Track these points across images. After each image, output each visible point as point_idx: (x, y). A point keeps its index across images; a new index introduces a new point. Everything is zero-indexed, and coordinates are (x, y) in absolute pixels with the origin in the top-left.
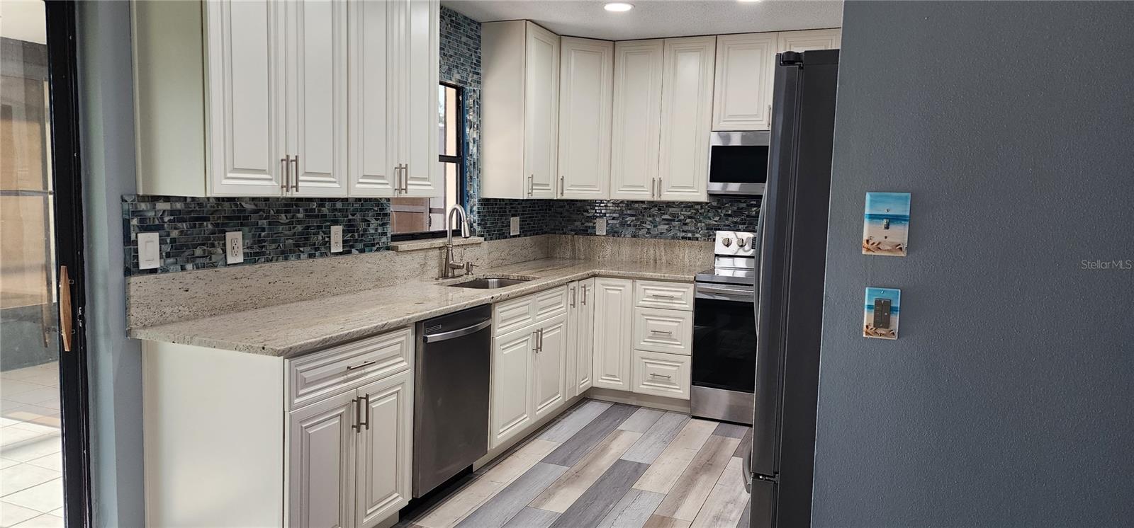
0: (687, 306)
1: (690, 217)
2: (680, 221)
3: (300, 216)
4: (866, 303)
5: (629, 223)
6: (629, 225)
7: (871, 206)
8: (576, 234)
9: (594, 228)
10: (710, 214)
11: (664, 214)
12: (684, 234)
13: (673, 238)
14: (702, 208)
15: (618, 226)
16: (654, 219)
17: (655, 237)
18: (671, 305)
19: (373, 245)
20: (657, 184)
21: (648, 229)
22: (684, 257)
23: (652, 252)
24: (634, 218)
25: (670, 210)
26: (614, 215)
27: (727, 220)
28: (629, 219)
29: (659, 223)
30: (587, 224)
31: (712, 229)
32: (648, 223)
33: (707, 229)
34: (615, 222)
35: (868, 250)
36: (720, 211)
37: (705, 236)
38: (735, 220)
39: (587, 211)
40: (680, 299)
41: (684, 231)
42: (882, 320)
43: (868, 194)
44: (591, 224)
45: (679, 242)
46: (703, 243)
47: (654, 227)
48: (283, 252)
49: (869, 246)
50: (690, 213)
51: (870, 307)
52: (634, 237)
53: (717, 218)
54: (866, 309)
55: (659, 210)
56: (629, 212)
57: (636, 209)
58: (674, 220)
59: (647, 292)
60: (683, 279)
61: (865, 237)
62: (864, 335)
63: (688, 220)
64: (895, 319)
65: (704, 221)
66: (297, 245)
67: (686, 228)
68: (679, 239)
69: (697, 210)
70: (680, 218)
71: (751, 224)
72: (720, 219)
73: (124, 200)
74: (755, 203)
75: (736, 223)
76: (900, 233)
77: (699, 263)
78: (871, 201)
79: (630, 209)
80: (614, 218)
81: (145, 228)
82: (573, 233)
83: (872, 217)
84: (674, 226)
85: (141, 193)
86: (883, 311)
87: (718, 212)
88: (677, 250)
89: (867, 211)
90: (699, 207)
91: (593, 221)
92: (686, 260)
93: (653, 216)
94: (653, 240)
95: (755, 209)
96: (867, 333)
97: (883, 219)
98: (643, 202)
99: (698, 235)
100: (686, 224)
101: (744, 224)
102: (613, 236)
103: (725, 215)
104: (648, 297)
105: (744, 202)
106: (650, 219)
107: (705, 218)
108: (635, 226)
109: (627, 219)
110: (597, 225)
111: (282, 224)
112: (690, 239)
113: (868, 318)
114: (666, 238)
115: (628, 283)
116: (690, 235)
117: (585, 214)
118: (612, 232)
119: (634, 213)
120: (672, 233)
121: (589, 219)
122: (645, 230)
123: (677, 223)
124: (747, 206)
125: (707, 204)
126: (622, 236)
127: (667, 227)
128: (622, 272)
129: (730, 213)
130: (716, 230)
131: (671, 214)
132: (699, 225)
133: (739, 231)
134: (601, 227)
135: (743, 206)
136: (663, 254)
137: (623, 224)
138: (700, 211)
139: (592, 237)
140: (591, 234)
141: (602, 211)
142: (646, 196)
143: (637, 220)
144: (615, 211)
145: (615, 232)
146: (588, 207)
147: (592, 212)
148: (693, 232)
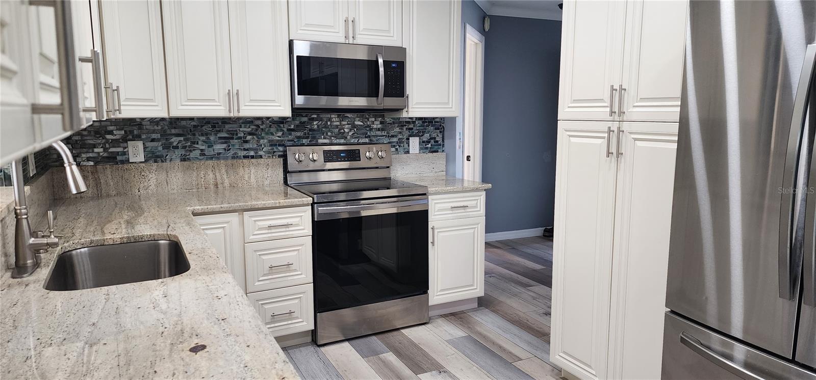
0: (306, 231)
1: (250, 134)
2: (240, 138)
5: (175, 144)
6: (176, 147)
8: (97, 163)
9: (124, 153)
10: (272, 130)
11: (219, 131)
12: (245, 153)
13: (233, 158)
14: (263, 123)
15: (160, 148)
16: (208, 138)
17: (211, 158)
18: (287, 233)
20: (232, 97)
21: (202, 150)
22: (249, 178)
23: (211, 176)
24: (182, 138)
25: (227, 126)
26: (154, 136)
27: (290, 134)
28: (175, 140)
29: (215, 143)
30: (112, 150)
31: (275, 145)
32: (200, 143)
33: (271, 145)
34: (155, 144)
36: (282, 125)
37: (269, 153)
38: (298, 134)
39: (111, 133)
40: (297, 225)
41: (245, 150)
44: (121, 150)
45: (242, 162)
46: (270, 160)
47: (209, 147)
50: (250, 129)
52: (184, 160)
53: (280, 134)
55: (214, 127)
56: (173, 131)
57: (184, 127)
58: (232, 138)
59: (257, 223)
63: (249, 138)
65: (266, 137)
67: (247, 146)
68: (240, 159)
69: (258, 126)
70: (239, 135)
71: (314, 137)
72: (283, 134)
74: (315, 116)
75: (299, 138)
77: (267, 182)
79: (175, 128)
80: (153, 140)
82: (93, 163)
84: (233, 145)
87: (280, 127)
88: (241, 171)
90: (259, 122)
91: (122, 145)
92: (253, 180)
93: (207, 134)
94: (210, 162)
95: (317, 122)
98: (192, 119)
99: (261, 153)
100: (246, 142)
101: (307, 138)
102: (156, 162)
103: (289, 130)
104: (260, 229)
105: (306, 116)
106: (204, 138)
107: (267, 134)
108: (184, 147)
109: (172, 140)
110: (130, 150)
112: (252, 157)
114: (226, 158)
115: (234, 218)
116: (252, 153)
117: (109, 137)
118: (153, 157)
119: (181, 132)
120: (232, 152)
121: (115, 143)
122: (197, 152)
123: (236, 141)
124: (309, 119)
125: (268, 118)
126: (168, 161)
127: (224, 146)
128: (225, 206)
129: (292, 127)
130: (280, 145)
131: (228, 132)
132: (262, 141)
133: (303, 145)
134: (136, 151)
135: (305, 119)
136: (225, 176)
137: (167, 147)
138: (261, 127)
139: (126, 166)
140: (123, 162)
141: (135, 132)
142: (218, 110)
143: (186, 140)
144: (154, 132)
145: (158, 157)
146: (111, 128)
147: (119, 134)
148: (256, 150)
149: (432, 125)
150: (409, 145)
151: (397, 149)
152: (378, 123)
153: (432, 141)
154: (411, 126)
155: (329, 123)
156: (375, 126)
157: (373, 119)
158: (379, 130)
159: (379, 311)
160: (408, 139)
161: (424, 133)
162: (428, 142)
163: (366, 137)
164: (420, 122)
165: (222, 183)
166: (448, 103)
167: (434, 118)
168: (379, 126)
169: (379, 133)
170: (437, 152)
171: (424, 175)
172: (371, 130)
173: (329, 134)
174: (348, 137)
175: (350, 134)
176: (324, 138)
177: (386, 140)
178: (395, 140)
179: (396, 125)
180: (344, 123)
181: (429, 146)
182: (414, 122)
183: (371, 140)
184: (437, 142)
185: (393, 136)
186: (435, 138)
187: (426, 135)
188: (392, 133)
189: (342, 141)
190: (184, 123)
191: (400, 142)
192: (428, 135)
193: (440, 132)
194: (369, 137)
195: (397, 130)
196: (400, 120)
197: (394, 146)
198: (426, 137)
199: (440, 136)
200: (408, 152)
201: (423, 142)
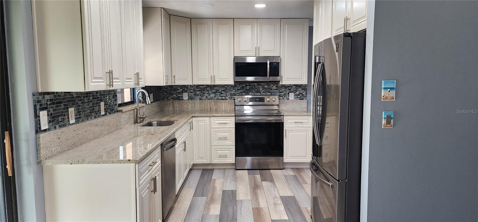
0: (232, 126)
1: (223, 91)
2: (219, 92)
3: (91, 98)
4: (383, 117)
5: (198, 94)
6: (198, 95)
7: (384, 85)
8: (174, 100)
9: (182, 97)
10: (231, 89)
11: (213, 89)
12: (221, 98)
13: (217, 99)
14: (228, 87)
15: (193, 95)
17: (210, 99)
18: (226, 126)
19: (113, 110)
20: (213, 78)
21: (206, 96)
23: (209, 105)
24: (200, 92)
25: (215, 88)
26: (191, 91)
27: (238, 91)
28: (198, 93)
29: (211, 94)
30: (178, 95)
31: (232, 95)
32: (206, 94)
33: (231, 95)
34: (191, 94)
35: (384, 99)
36: (235, 88)
37: (230, 98)
39: (178, 90)
40: (230, 123)
41: (221, 96)
42: (388, 122)
43: (383, 81)
44: (181, 95)
45: (220, 101)
46: (230, 101)
47: (209, 95)
48: (87, 116)
49: (384, 98)
50: (223, 89)
51: (385, 118)
52: (201, 100)
53: (234, 91)
54: (383, 119)
55: (211, 88)
56: (197, 89)
57: (201, 88)
58: (217, 92)
59: (216, 121)
60: (231, 116)
61: (383, 95)
62: (383, 127)
63: (223, 92)
64: (392, 121)
66: (91, 113)
67: (222, 95)
71: (247, 92)
73: (34, 95)
74: (248, 84)
75: (241, 92)
76: (393, 93)
77: (228, 109)
78: (384, 83)
79: (198, 88)
80: (191, 92)
81: (42, 109)
82: (173, 100)
83: (385, 88)
84: (217, 95)
85: (40, 91)
86: (388, 118)
88: (219, 104)
89: (383, 87)
90: (227, 86)
91: (181, 94)
92: (223, 108)
93: (208, 91)
94: (209, 101)
95: (249, 86)
96: (384, 127)
97: (388, 89)
98: (203, 85)
99: (227, 98)
100: (222, 94)
101: (245, 92)
102: (191, 100)
103: (237, 89)
104: (216, 124)
105: (244, 84)
106: (207, 92)
107: (229, 91)
108: (201, 95)
109: (197, 93)
110: (184, 95)
111: (86, 103)
112: (224, 99)
113: (384, 122)
114: (214, 100)
115: (207, 119)
116: (224, 98)
117: (177, 91)
118: (191, 98)
119: (200, 90)
120: (216, 97)
121: (179, 93)
122: (205, 97)
123: (218, 93)
124: (246, 85)
125: (230, 85)
126: (195, 99)
127: (214, 95)
128: (205, 115)
129: (239, 88)
130: (234, 95)
131: (215, 90)
132: (227, 93)
133: (243, 95)
134: (185, 96)
135: (244, 85)
136: (213, 106)
137: (195, 95)
138: (227, 88)
139: (182, 101)
140: (181, 100)
141: (186, 90)
142: (209, 83)
143: (201, 93)
144: (191, 90)
145: (192, 98)
146: (179, 88)
147: (181, 90)
148: (225, 97)
149: (301, 88)
150: (289, 96)
151: (283, 98)
152: (275, 87)
153: (301, 95)
154: (290, 88)
155: (253, 87)
156: (273, 88)
157: (273, 85)
158: (275, 89)
159: (261, 161)
160: (289, 94)
161: (296, 91)
162: (299, 95)
163: (269, 92)
164: (295, 86)
165: (213, 108)
166: (301, 79)
167: (302, 85)
168: (275, 88)
169: (275, 91)
170: (303, 99)
171: (296, 109)
172: (271, 89)
173: (253, 91)
174: (262, 93)
175: (263, 91)
176: (252, 93)
177: (278, 94)
178: (282, 94)
179: (283, 88)
180: (260, 87)
181: (299, 97)
182: (292, 86)
183: (271, 94)
184: (303, 95)
185: (281, 92)
186: (302, 93)
187: (297, 92)
188: (281, 91)
189: (259, 94)
190: (201, 87)
191: (285, 95)
192: (299, 92)
193: (305, 91)
194: (271, 92)
195: (284, 90)
196: (285, 85)
197: (282, 97)
198: (298, 93)
199: (305, 92)
200: (289, 99)
201: (296, 95)
